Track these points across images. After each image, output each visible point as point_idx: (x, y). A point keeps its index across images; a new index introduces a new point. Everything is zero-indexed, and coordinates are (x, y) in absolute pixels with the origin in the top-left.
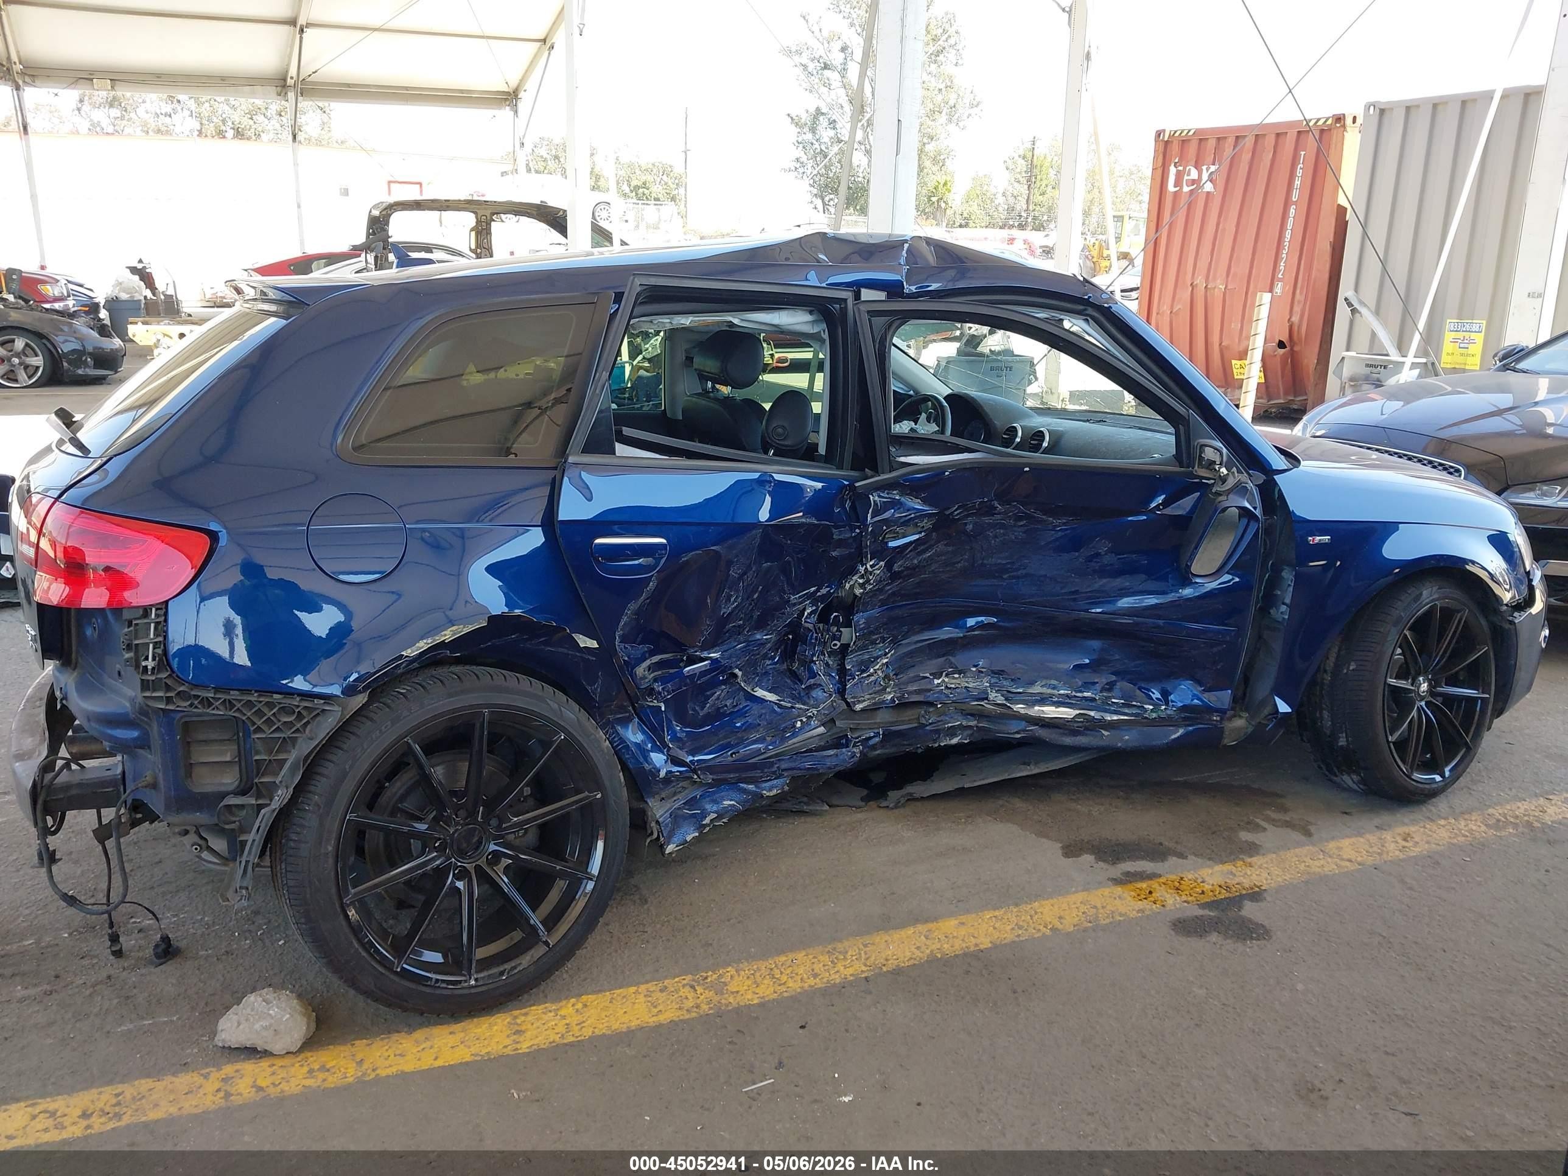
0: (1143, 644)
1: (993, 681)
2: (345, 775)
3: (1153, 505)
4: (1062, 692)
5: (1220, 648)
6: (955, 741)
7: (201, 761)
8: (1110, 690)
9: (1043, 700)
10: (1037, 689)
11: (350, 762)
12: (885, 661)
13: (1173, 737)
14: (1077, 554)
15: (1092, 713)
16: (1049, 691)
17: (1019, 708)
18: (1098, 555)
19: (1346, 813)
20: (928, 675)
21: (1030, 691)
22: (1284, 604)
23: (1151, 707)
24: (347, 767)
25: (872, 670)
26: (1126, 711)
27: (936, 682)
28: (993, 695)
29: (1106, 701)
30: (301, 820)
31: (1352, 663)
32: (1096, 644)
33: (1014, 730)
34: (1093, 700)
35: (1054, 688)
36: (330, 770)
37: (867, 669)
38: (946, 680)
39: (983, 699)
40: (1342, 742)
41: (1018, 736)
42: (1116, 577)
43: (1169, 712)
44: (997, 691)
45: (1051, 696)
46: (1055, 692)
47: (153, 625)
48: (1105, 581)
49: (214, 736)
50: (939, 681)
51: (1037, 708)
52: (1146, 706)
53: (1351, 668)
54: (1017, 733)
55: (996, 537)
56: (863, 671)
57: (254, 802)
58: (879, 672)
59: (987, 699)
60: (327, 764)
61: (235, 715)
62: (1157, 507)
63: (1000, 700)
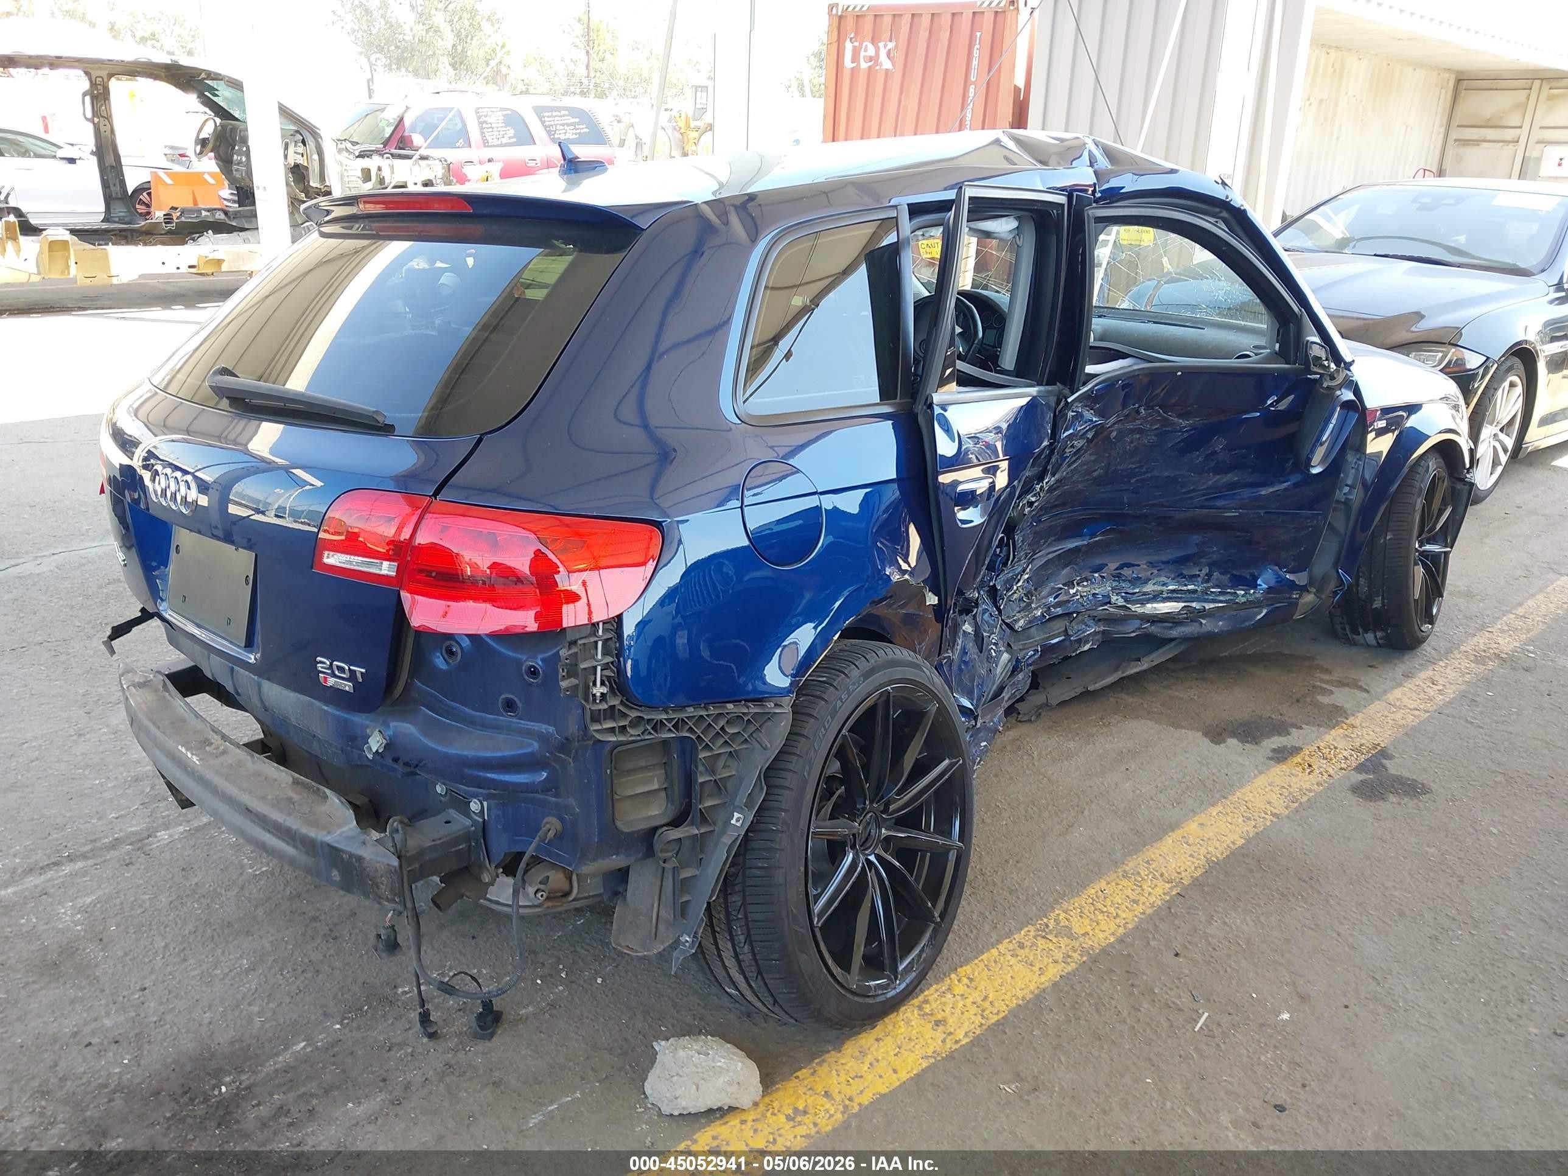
0: (1239, 534)
1: (1114, 584)
2: (805, 782)
3: (1269, 402)
4: (1171, 587)
5: (1306, 532)
6: (1087, 647)
7: (628, 794)
8: (1207, 581)
9: (1156, 597)
10: (1149, 588)
11: (807, 768)
12: (1026, 576)
13: (1259, 617)
14: (1198, 453)
15: (1194, 605)
16: (1160, 588)
17: (1137, 609)
18: (1214, 453)
19: (1370, 666)
20: (1061, 586)
21: (1145, 590)
22: (1347, 485)
23: (1243, 592)
24: (806, 774)
25: (1015, 588)
26: (1221, 598)
27: (1072, 591)
28: (1114, 598)
29: (1205, 592)
30: (769, 843)
31: (1388, 533)
32: (1196, 538)
33: (1131, 630)
34: (1195, 591)
35: (1163, 585)
36: (790, 780)
37: (1012, 586)
38: (1080, 588)
39: (1106, 604)
40: (1377, 604)
41: (1133, 635)
42: (1226, 473)
43: (1257, 595)
44: (1117, 594)
45: (1162, 592)
46: (1164, 588)
47: (600, 644)
48: (1218, 477)
49: (642, 763)
50: (1074, 591)
51: (1149, 606)
52: (1238, 592)
53: (1388, 538)
54: (1133, 632)
55: (1132, 442)
56: (1008, 590)
57: (697, 832)
58: (1020, 589)
59: (1110, 603)
60: (784, 774)
61: (687, 735)
62: (1272, 405)
63: (1121, 602)
